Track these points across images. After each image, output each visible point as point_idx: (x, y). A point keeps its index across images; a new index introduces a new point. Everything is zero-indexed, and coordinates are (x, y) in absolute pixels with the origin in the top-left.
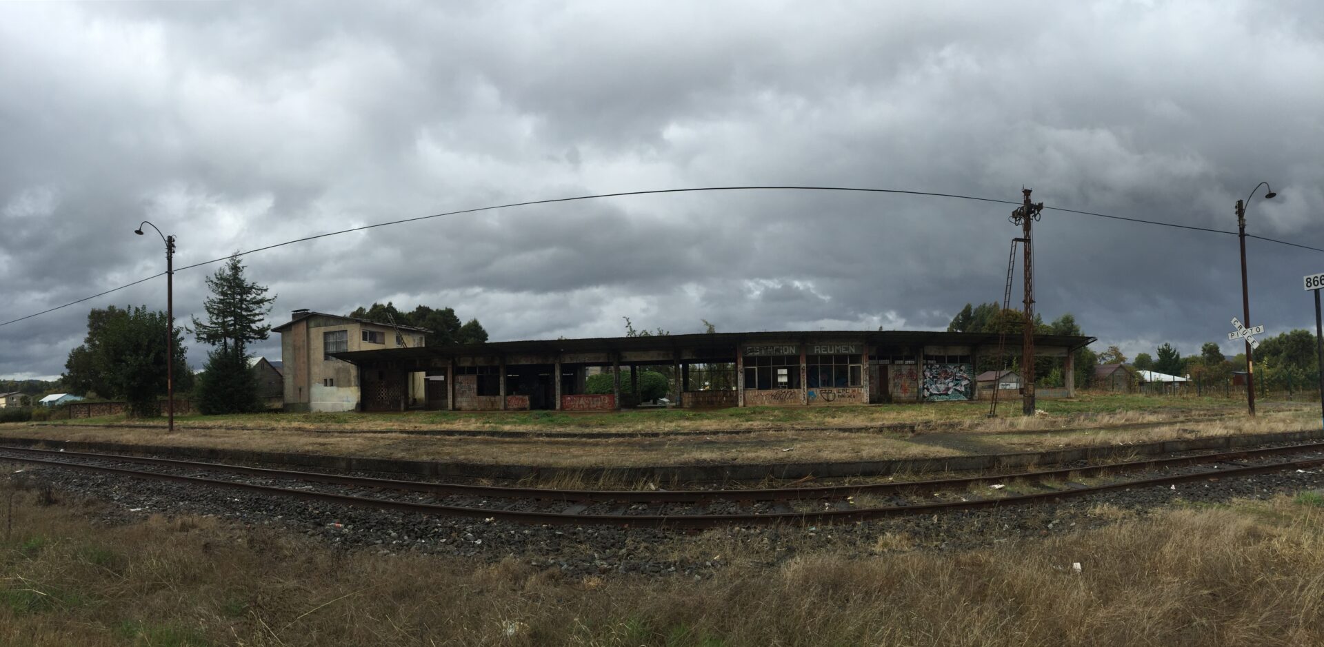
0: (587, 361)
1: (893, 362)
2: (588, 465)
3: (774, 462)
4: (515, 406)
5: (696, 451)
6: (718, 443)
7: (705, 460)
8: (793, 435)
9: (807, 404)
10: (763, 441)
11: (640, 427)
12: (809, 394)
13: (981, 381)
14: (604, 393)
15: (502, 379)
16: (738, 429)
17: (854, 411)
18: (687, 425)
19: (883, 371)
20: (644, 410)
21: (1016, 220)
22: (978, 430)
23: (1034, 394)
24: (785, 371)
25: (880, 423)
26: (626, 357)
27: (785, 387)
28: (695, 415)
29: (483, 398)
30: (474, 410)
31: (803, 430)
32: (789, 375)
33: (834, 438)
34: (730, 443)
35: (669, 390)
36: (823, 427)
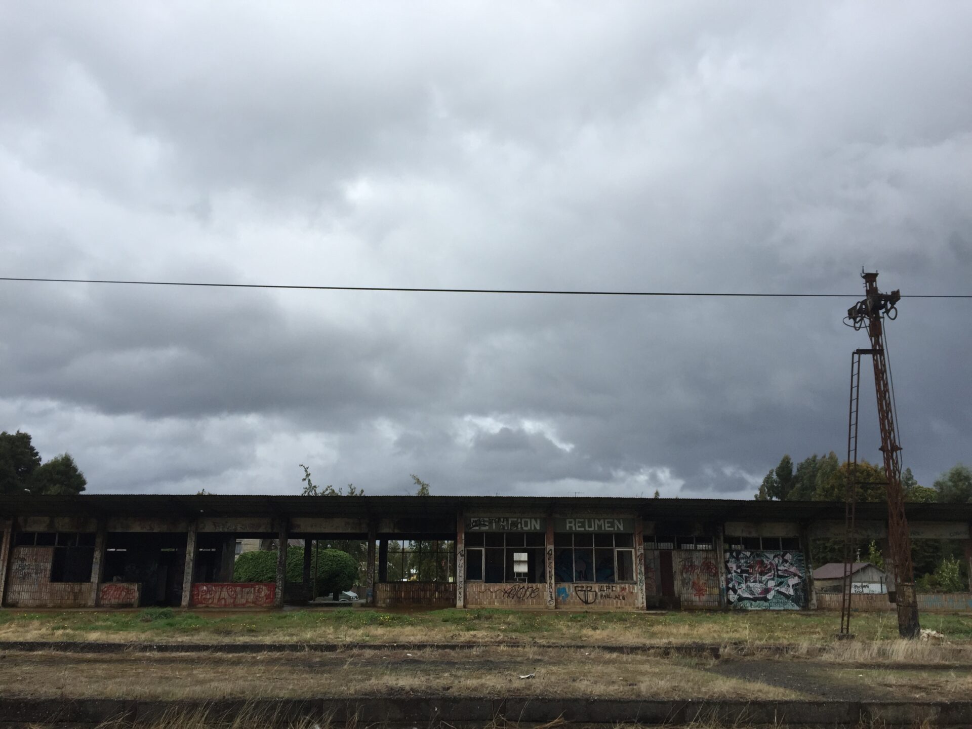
0: (239, 530)
1: (679, 547)
2: (218, 696)
3: (507, 695)
4: (113, 601)
5: (390, 675)
6: (423, 663)
7: (402, 689)
8: (534, 653)
9: (556, 608)
10: (491, 662)
11: (308, 635)
12: (559, 592)
13: (818, 580)
14: (261, 581)
15: (97, 555)
16: (454, 642)
17: (625, 620)
18: (379, 632)
19: (666, 558)
20: (319, 609)
21: (855, 322)
22: (823, 658)
23: (915, 602)
24: (524, 556)
25: (665, 641)
26: (299, 526)
27: (524, 581)
28: (393, 619)
29: (60, 586)
30: (40, 607)
31: (549, 647)
32: (530, 563)
33: (597, 661)
34: (442, 663)
35: (359, 579)
36: (580, 644)
